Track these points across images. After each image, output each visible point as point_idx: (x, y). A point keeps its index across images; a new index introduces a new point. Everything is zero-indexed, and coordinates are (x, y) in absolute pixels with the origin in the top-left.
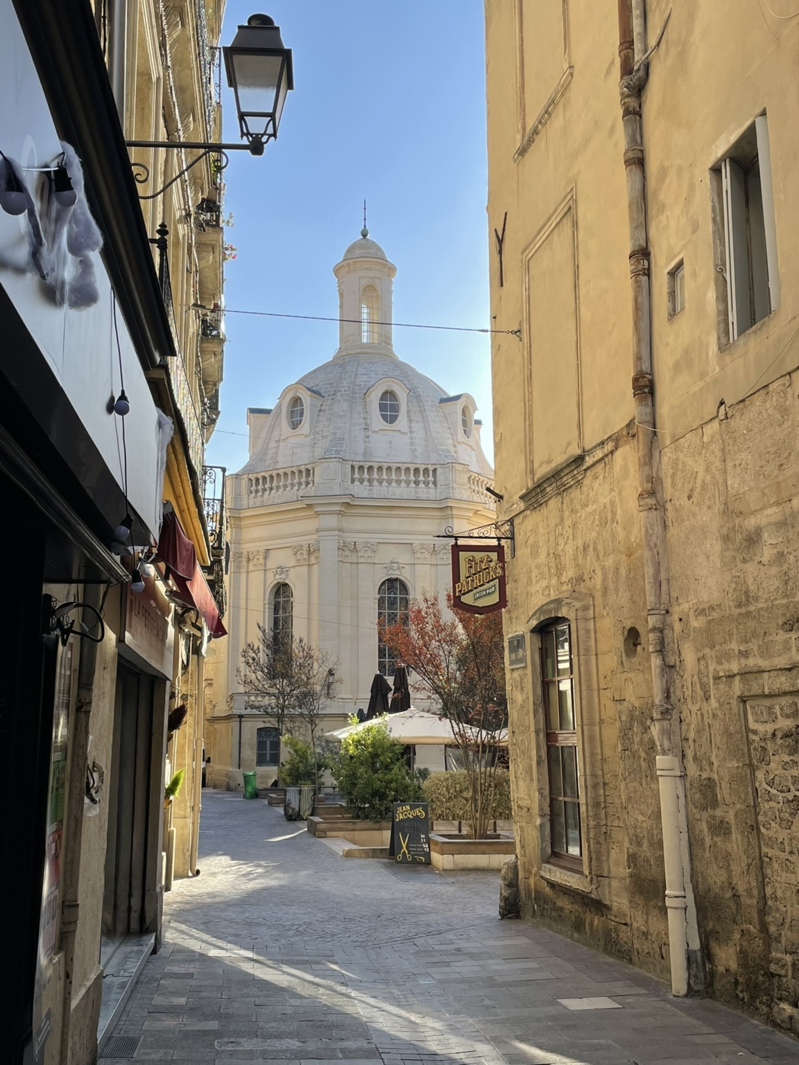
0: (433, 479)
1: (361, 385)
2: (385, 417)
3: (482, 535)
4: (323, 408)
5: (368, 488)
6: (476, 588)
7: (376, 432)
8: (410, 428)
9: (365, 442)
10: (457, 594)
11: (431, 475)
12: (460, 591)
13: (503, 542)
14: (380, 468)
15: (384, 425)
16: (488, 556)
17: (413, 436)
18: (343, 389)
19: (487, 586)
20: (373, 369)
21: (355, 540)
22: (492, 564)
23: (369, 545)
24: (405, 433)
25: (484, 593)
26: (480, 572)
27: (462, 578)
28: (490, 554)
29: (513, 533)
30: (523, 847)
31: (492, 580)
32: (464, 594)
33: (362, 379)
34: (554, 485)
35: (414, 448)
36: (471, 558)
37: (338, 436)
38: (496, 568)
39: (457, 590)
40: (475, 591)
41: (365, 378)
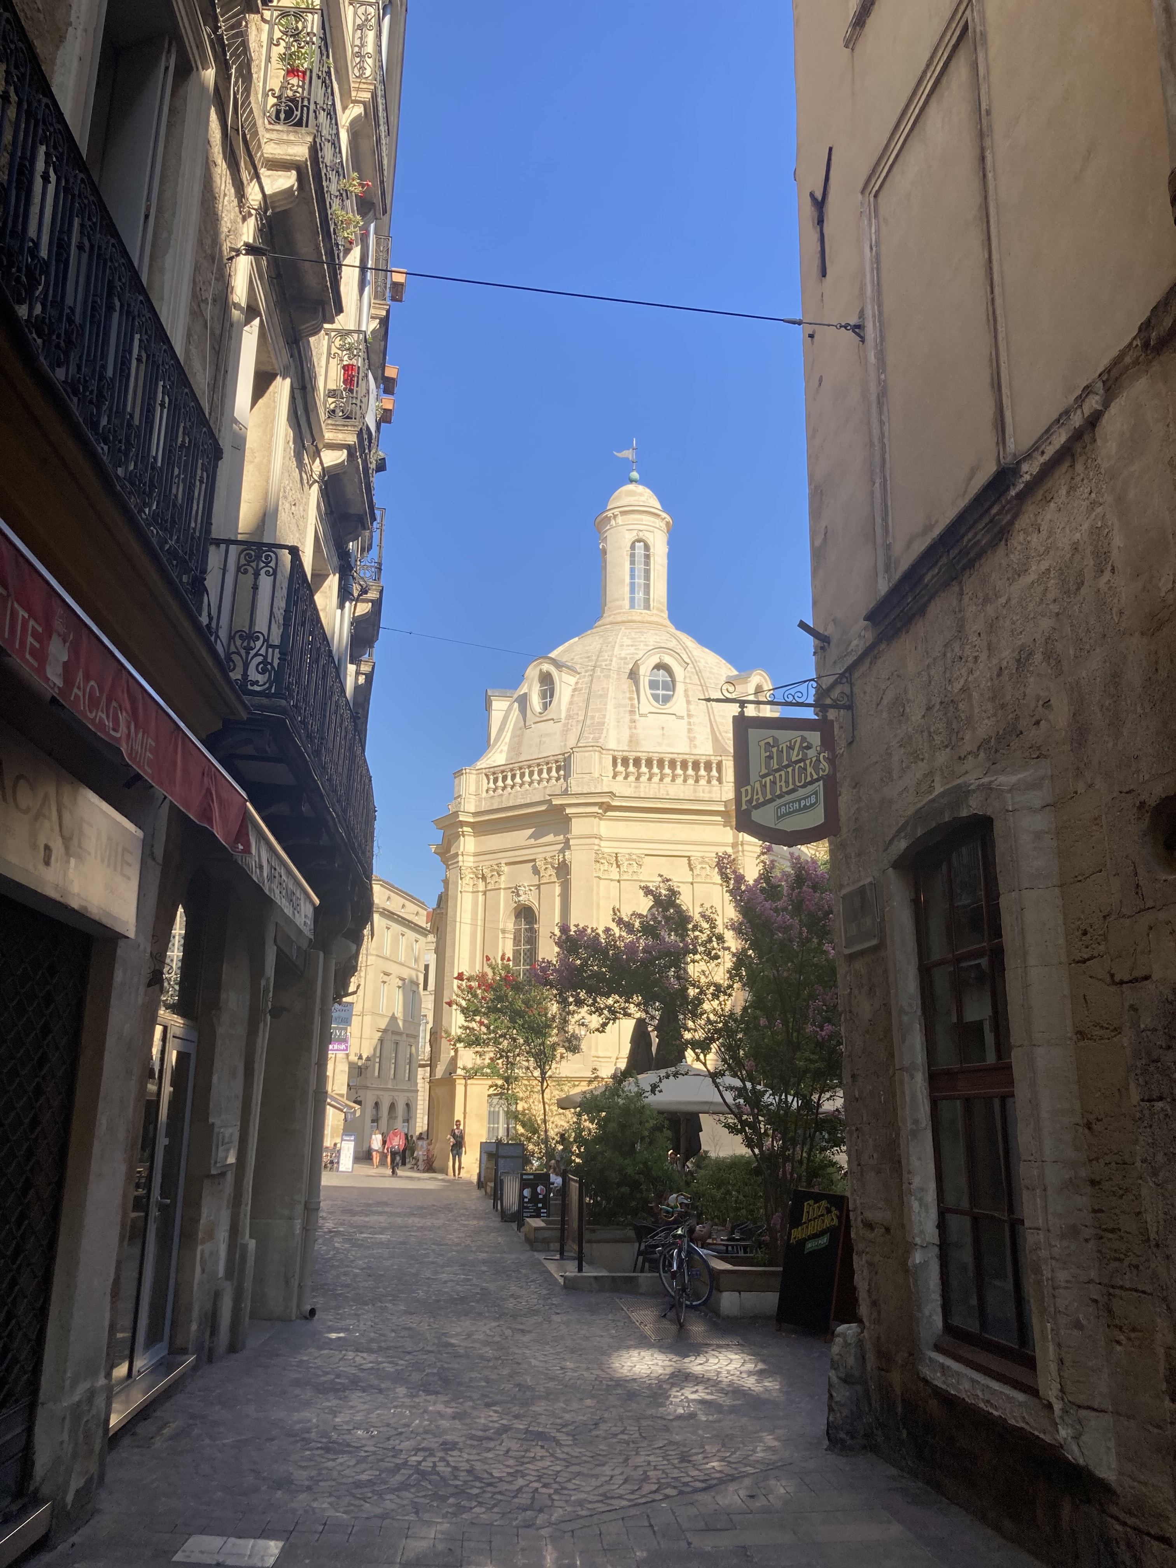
0: (717, 775)
1: (626, 658)
2: (656, 698)
3: (790, 699)
4: (579, 686)
5: (633, 785)
6: (780, 796)
7: (645, 716)
8: (688, 711)
9: (630, 728)
10: (744, 807)
11: (714, 769)
12: (750, 801)
13: (832, 715)
14: (649, 763)
15: (656, 706)
16: (804, 739)
17: (692, 720)
18: (604, 664)
19: (801, 792)
20: (642, 639)
21: (616, 851)
22: (811, 753)
23: (634, 857)
24: (682, 718)
25: (796, 805)
26: (787, 766)
27: (754, 776)
28: (807, 734)
29: (851, 696)
30: (874, 1303)
31: (812, 782)
32: (757, 807)
33: (628, 652)
34: (944, 560)
35: (692, 735)
36: (771, 740)
37: (596, 720)
38: (818, 760)
39: (744, 799)
40: (779, 801)
41: (632, 650)
